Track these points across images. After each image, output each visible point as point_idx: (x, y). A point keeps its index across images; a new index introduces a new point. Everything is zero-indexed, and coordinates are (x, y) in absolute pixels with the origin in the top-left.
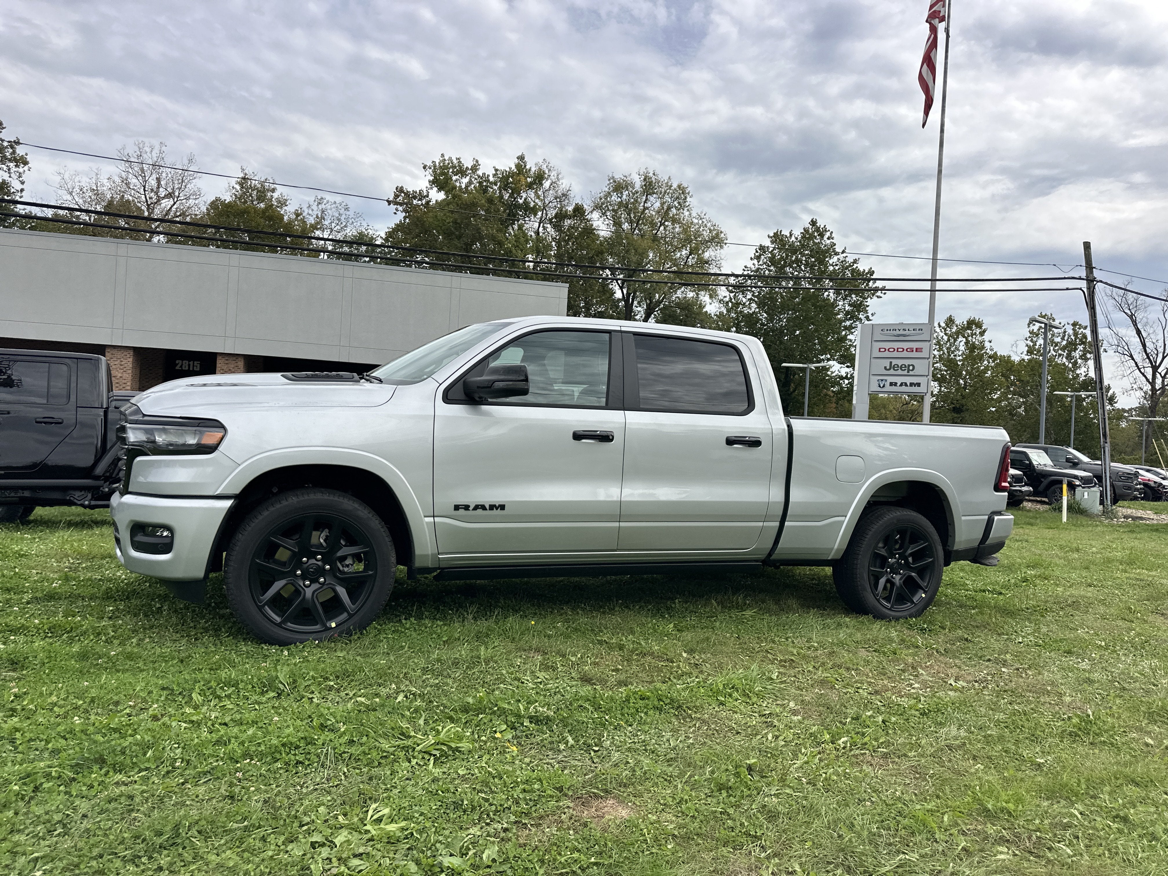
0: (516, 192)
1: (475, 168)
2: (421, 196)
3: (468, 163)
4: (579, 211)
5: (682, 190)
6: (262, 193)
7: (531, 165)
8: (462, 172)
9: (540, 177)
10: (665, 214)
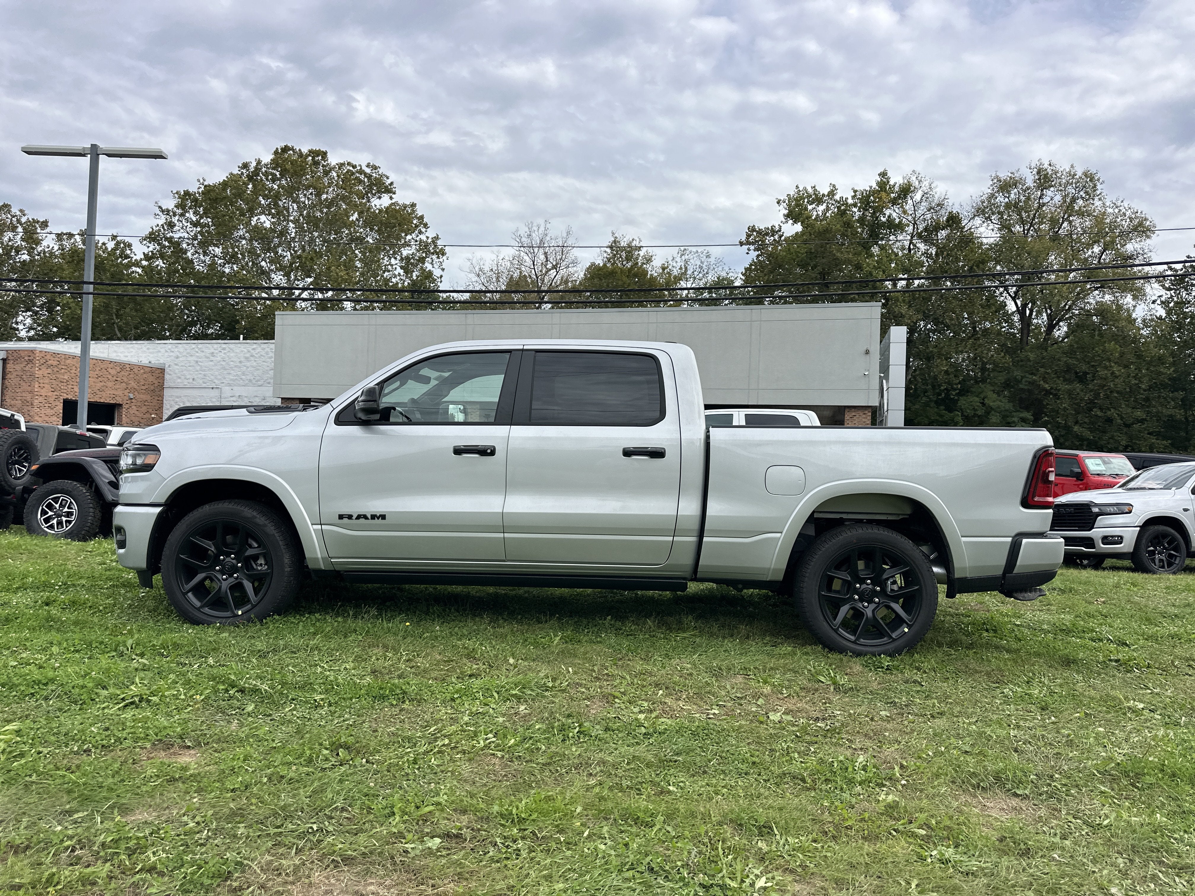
0: (879, 210)
1: (832, 193)
2: (773, 231)
3: (824, 190)
4: (954, 220)
5: (1090, 177)
6: (631, 251)
7: (896, 179)
8: (818, 200)
9: (906, 191)
10: (1068, 208)
